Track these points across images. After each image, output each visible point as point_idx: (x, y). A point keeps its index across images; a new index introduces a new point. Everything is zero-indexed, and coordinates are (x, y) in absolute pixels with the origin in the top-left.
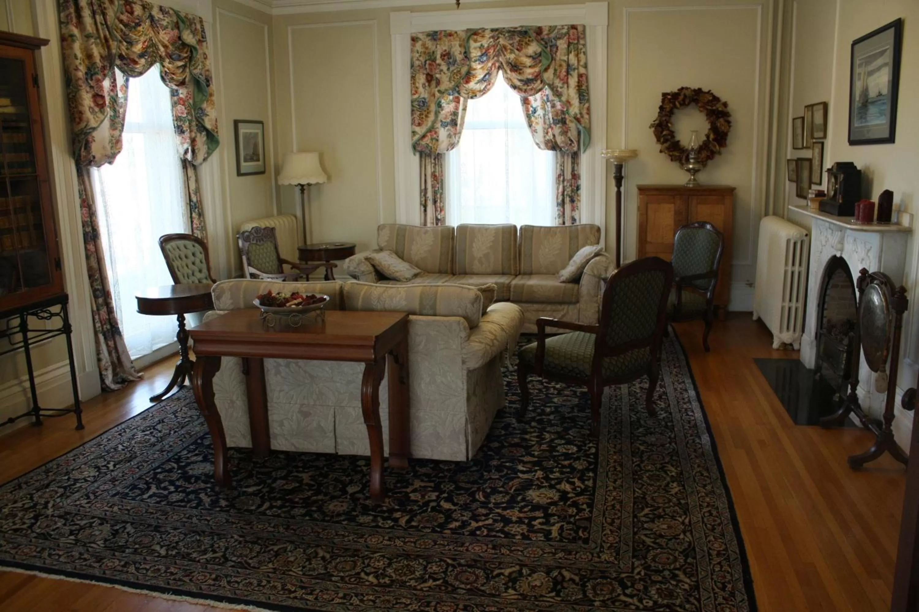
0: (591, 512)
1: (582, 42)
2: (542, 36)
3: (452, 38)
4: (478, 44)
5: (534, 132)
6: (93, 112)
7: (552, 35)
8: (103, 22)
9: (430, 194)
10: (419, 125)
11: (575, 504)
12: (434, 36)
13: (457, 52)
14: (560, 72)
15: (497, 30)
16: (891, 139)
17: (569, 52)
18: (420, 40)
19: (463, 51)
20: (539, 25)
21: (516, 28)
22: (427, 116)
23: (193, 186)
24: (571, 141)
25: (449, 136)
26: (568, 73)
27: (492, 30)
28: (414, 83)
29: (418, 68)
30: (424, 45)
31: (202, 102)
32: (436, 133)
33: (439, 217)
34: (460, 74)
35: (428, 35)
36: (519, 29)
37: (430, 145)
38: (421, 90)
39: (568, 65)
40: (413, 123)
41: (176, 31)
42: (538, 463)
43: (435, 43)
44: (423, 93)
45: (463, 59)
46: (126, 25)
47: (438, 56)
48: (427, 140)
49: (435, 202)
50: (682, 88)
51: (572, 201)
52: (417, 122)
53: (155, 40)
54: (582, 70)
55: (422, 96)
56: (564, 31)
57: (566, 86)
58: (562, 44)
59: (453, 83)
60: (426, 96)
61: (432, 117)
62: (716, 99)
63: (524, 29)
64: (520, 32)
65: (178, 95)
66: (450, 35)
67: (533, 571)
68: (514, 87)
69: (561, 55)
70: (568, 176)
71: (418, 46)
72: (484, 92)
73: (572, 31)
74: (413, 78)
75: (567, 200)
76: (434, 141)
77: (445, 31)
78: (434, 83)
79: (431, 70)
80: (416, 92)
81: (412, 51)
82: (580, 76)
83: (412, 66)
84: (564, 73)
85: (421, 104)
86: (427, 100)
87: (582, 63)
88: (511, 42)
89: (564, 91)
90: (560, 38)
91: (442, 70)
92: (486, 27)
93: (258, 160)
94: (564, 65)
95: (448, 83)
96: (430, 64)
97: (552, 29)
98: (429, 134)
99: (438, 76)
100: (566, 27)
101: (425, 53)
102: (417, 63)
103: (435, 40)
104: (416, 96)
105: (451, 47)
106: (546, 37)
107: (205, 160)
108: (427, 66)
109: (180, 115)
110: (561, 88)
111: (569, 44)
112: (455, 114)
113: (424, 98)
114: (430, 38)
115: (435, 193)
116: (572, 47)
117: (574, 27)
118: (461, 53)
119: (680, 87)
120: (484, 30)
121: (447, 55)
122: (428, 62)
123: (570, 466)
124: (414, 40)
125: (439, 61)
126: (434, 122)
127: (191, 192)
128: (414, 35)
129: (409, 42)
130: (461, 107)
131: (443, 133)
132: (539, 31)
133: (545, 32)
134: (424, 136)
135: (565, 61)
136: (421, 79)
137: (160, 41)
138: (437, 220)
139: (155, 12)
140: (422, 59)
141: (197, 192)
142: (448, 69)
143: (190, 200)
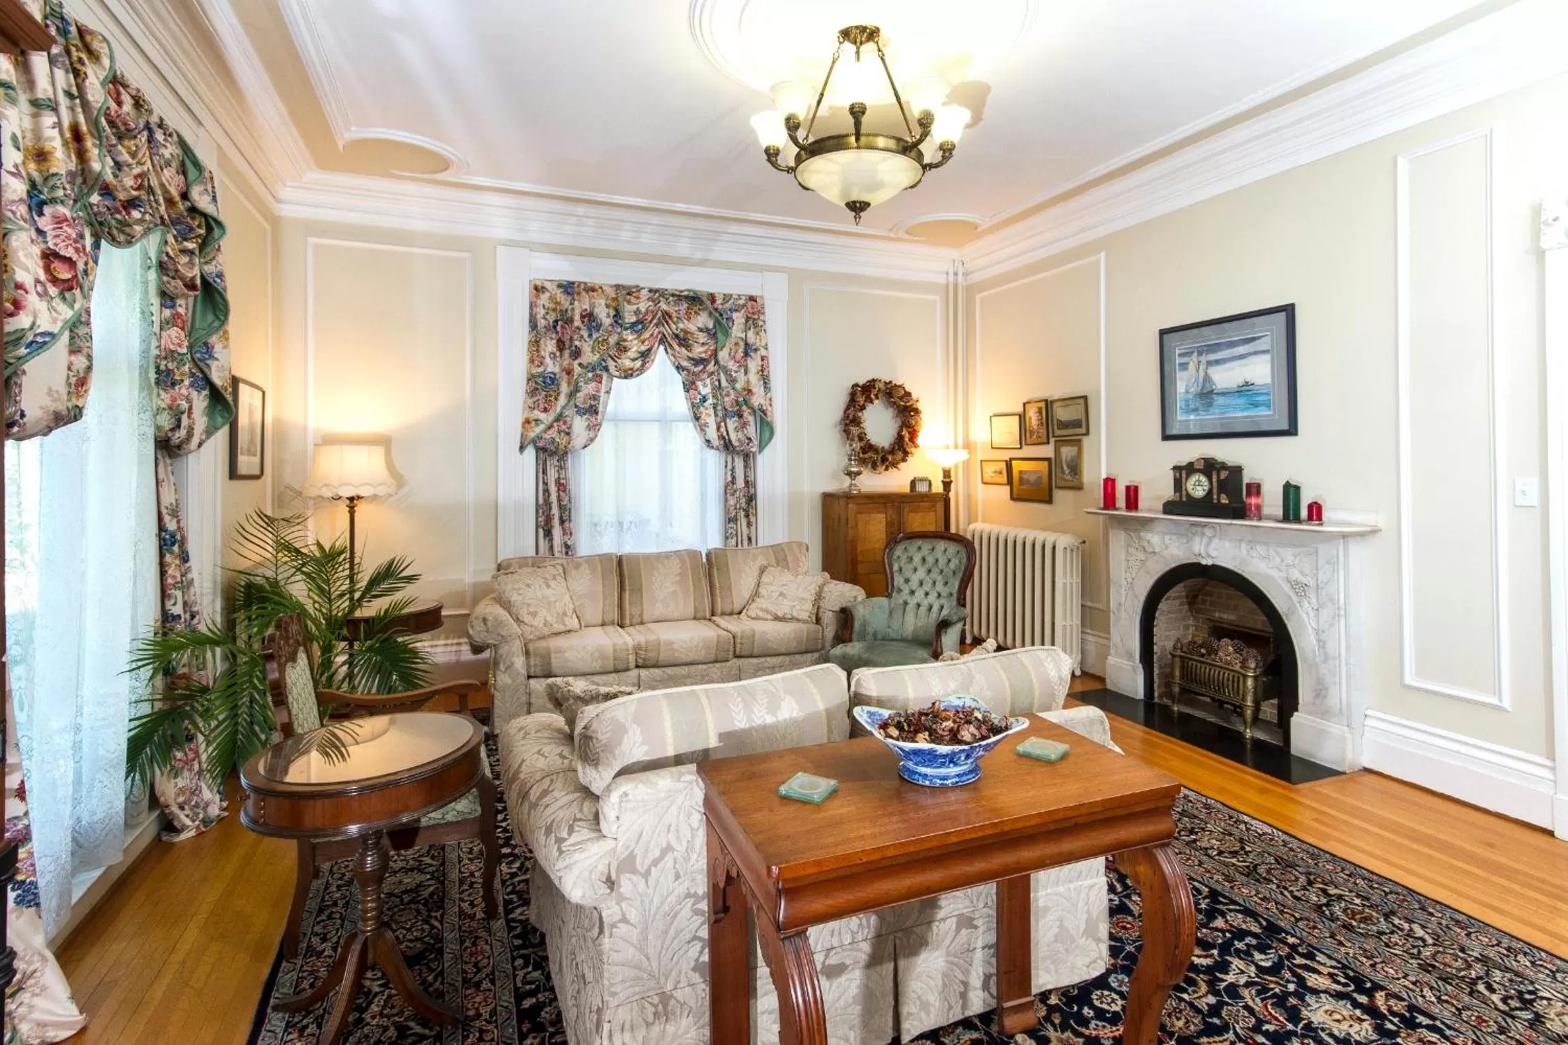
1: (762, 317)
2: (715, 305)
3: (595, 294)
4: (634, 308)
5: (702, 428)
7: (728, 305)
9: (555, 511)
10: (545, 410)
12: (569, 288)
13: (603, 314)
14: (736, 352)
15: (657, 291)
16: (1291, 430)
17: (747, 329)
18: (548, 290)
19: (612, 313)
20: (711, 291)
21: (682, 292)
22: (556, 399)
23: (167, 500)
24: (750, 439)
25: (589, 428)
26: (746, 354)
27: (650, 291)
28: (538, 351)
29: (544, 330)
30: (552, 298)
32: (566, 423)
33: (569, 543)
34: (608, 344)
35: (560, 286)
36: (686, 293)
37: (557, 440)
38: (548, 361)
39: (747, 344)
43: (569, 298)
44: (551, 367)
45: (612, 325)
47: (577, 317)
48: (553, 434)
49: (562, 522)
50: (874, 380)
51: (747, 516)
52: (540, 405)
54: (763, 352)
55: (549, 370)
56: (742, 302)
57: (742, 370)
58: (739, 318)
59: (598, 356)
60: (557, 370)
61: (562, 400)
62: (908, 395)
63: (692, 294)
64: (686, 297)
66: (593, 290)
68: (679, 368)
69: (737, 331)
70: (740, 483)
71: (544, 300)
72: (642, 370)
73: (750, 304)
74: (535, 344)
76: (563, 434)
77: (585, 283)
78: (568, 353)
79: (563, 333)
80: (540, 363)
81: (533, 305)
82: (763, 359)
83: (533, 325)
84: (740, 354)
85: (548, 381)
86: (558, 376)
87: (763, 344)
88: (677, 309)
89: (741, 377)
90: (736, 311)
91: (582, 337)
92: (641, 285)
94: (742, 344)
95: (591, 355)
96: (562, 327)
97: (727, 298)
98: (555, 424)
99: (576, 344)
100: (743, 298)
101: (554, 310)
102: (542, 323)
103: (569, 293)
104: (539, 370)
105: (593, 306)
106: (720, 307)
107: (200, 445)
108: (559, 328)
110: (736, 372)
111: (748, 319)
112: (595, 398)
113: (552, 373)
114: (562, 290)
115: (561, 508)
116: (751, 322)
117: (752, 299)
118: (608, 316)
119: (870, 378)
120: (639, 289)
121: (589, 317)
122: (560, 323)
124: (538, 290)
125: (577, 323)
126: (566, 408)
127: (164, 511)
128: (539, 283)
129: (528, 290)
130: (603, 389)
131: (579, 425)
132: (712, 298)
133: (719, 302)
134: (550, 427)
135: (742, 339)
136: (549, 346)
137: (162, 186)
138: (567, 547)
140: (552, 318)
141: (175, 513)
142: (590, 336)
143: (161, 527)
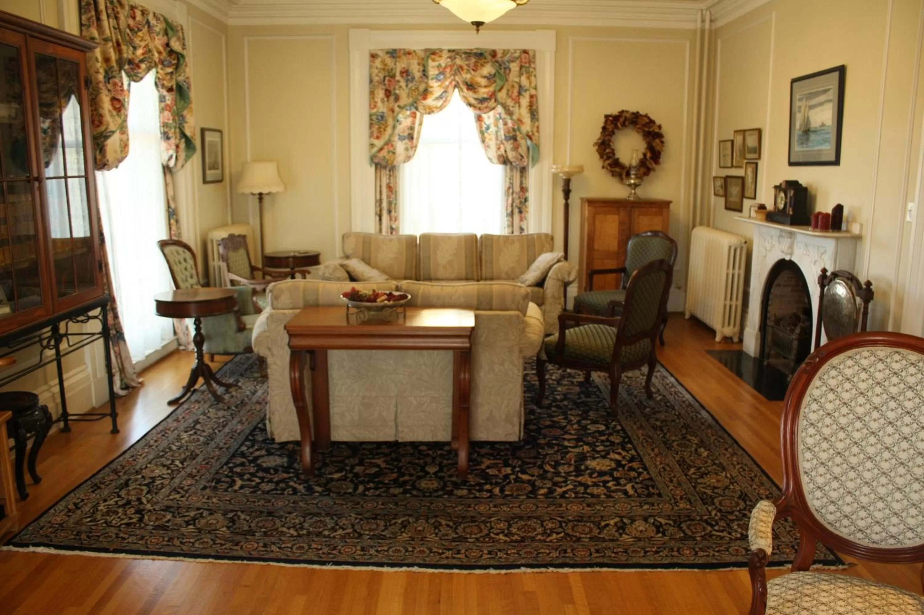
0: (648, 473)
1: (533, 65)
2: (496, 59)
3: (410, 56)
4: (436, 64)
5: (487, 147)
6: (112, 116)
7: (506, 58)
8: (116, 26)
9: (385, 204)
10: (378, 138)
11: (631, 469)
12: (393, 54)
13: (416, 70)
14: (512, 92)
15: (453, 51)
16: (836, 162)
17: (520, 75)
18: (379, 56)
19: (422, 69)
20: (493, 48)
21: (472, 50)
22: (385, 130)
23: (171, 193)
24: (522, 156)
25: (407, 149)
26: (520, 94)
27: (449, 51)
28: (373, 98)
29: (377, 84)
30: (383, 62)
31: (184, 108)
32: (392, 146)
33: (394, 226)
34: (418, 90)
35: (387, 53)
36: (475, 51)
37: (387, 157)
38: (380, 104)
39: (520, 86)
40: (371, 135)
41: (166, 38)
42: (578, 440)
43: (394, 60)
44: (382, 108)
45: (421, 77)
46: (131, 30)
47: (398, 74)
48: (384, 153)
49: (390, 212)
50: (622, 112)
51: (520, 212)
52: (375, 135)
53: (151, 46)
54: (533, 92)
55: (381, 110)
56: (517, 55)
57: (517, 105)
58: (514, 67)
59: (411, 100)
60: (385, 110)
61: (389, 130)
62: (652, 122)
63: (479, 51)
64: (476, 54)
65: (165, 101)
66: (409, 53)
67: (633, 521)
68: (470, 105)
69: (513, 77)
70: (517, 188)
71: (378, 63)
72: (441, 108)
73: (524, 55)
74: (372, 93)
75: (516, 211)
76: (391, 154)
77: (404, 50)
78: (392, 98)
79: (389, 85)
80: (375, 106)
81: (371, 67)
82: (531, 96)
83: (371, 81)
84: (515, 93)
85: (380, 118)
86: (385, 115)
87: (533, 85)
88: (467, 63)
89: (516, 110)
90: (512, 61)
91: (401, 87)
92: (443, 48)
93: (217, 169)
94: (517, 86)
95: (407, 99)
96: (389, 81)
97: (505, 52)
98: (386, 147)
99: (397, 92)
100: (518, 52)
101: (384, 69)
102: (376, 79)
103: (394, 57)
104: (375, 111)
105: (409, 65)
106: (500, 60)
107: (183, 166)
108: (386, 82)
109: (166, 121)
110: (513, 107)
111: (521, 67)
112: (412, 128)
113: (383, 113)
114: (389, 55)
115: (390, 203)
116: (524, 70)
117: (525, 52)
118: (419, 71)
119: (620, 110)
120: (441, 50)
121: (406, 73)
122: (387, 78)
123: (607, 440)
124: (373, 56)
125: (398, 77)
126: (391, 135)
127: (170, 198)
128: (373, 52)
129: (367, 57)
130: (417, 122)
131: (400, 147)
132: (494, 54)
133: (499, 55)
134: (381, 149)
135: (517, 82)
136: (380, 94)
137: (156, 47)
138: (392, 229)
139: (151, 17)
140: (381, 75)
141: (174, 199)
142: (407, 86)
143: (169, 207)
